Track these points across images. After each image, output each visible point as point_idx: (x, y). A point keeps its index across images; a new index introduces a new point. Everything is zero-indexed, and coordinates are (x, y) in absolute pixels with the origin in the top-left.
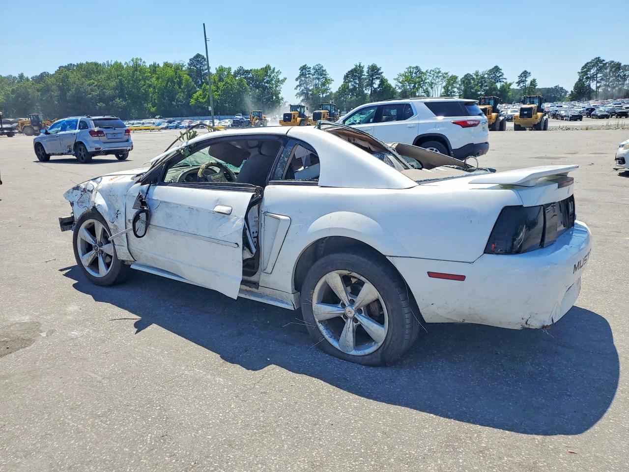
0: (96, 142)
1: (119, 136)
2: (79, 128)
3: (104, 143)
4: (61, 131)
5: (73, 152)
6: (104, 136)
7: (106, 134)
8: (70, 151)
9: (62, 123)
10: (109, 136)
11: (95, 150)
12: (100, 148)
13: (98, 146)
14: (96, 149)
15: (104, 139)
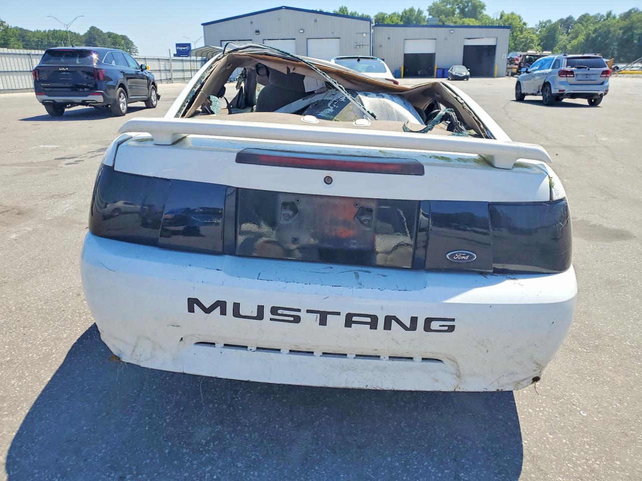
0: (562, 83)
1: (592, 77)
2: (552, 68)
3: (570, 85)
4: (538, 70)
5: (541, 93)
6: (574, 77)
7: (577, 75)
8: (539, 92)
9: (541, 62)
10: (580, 77)
11: (558, 92)
12: (564, 90)
13: (562, 87)
14: (560, 91)
15: (571, 80)
